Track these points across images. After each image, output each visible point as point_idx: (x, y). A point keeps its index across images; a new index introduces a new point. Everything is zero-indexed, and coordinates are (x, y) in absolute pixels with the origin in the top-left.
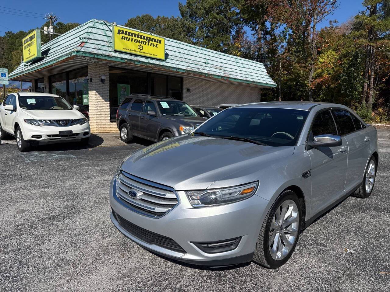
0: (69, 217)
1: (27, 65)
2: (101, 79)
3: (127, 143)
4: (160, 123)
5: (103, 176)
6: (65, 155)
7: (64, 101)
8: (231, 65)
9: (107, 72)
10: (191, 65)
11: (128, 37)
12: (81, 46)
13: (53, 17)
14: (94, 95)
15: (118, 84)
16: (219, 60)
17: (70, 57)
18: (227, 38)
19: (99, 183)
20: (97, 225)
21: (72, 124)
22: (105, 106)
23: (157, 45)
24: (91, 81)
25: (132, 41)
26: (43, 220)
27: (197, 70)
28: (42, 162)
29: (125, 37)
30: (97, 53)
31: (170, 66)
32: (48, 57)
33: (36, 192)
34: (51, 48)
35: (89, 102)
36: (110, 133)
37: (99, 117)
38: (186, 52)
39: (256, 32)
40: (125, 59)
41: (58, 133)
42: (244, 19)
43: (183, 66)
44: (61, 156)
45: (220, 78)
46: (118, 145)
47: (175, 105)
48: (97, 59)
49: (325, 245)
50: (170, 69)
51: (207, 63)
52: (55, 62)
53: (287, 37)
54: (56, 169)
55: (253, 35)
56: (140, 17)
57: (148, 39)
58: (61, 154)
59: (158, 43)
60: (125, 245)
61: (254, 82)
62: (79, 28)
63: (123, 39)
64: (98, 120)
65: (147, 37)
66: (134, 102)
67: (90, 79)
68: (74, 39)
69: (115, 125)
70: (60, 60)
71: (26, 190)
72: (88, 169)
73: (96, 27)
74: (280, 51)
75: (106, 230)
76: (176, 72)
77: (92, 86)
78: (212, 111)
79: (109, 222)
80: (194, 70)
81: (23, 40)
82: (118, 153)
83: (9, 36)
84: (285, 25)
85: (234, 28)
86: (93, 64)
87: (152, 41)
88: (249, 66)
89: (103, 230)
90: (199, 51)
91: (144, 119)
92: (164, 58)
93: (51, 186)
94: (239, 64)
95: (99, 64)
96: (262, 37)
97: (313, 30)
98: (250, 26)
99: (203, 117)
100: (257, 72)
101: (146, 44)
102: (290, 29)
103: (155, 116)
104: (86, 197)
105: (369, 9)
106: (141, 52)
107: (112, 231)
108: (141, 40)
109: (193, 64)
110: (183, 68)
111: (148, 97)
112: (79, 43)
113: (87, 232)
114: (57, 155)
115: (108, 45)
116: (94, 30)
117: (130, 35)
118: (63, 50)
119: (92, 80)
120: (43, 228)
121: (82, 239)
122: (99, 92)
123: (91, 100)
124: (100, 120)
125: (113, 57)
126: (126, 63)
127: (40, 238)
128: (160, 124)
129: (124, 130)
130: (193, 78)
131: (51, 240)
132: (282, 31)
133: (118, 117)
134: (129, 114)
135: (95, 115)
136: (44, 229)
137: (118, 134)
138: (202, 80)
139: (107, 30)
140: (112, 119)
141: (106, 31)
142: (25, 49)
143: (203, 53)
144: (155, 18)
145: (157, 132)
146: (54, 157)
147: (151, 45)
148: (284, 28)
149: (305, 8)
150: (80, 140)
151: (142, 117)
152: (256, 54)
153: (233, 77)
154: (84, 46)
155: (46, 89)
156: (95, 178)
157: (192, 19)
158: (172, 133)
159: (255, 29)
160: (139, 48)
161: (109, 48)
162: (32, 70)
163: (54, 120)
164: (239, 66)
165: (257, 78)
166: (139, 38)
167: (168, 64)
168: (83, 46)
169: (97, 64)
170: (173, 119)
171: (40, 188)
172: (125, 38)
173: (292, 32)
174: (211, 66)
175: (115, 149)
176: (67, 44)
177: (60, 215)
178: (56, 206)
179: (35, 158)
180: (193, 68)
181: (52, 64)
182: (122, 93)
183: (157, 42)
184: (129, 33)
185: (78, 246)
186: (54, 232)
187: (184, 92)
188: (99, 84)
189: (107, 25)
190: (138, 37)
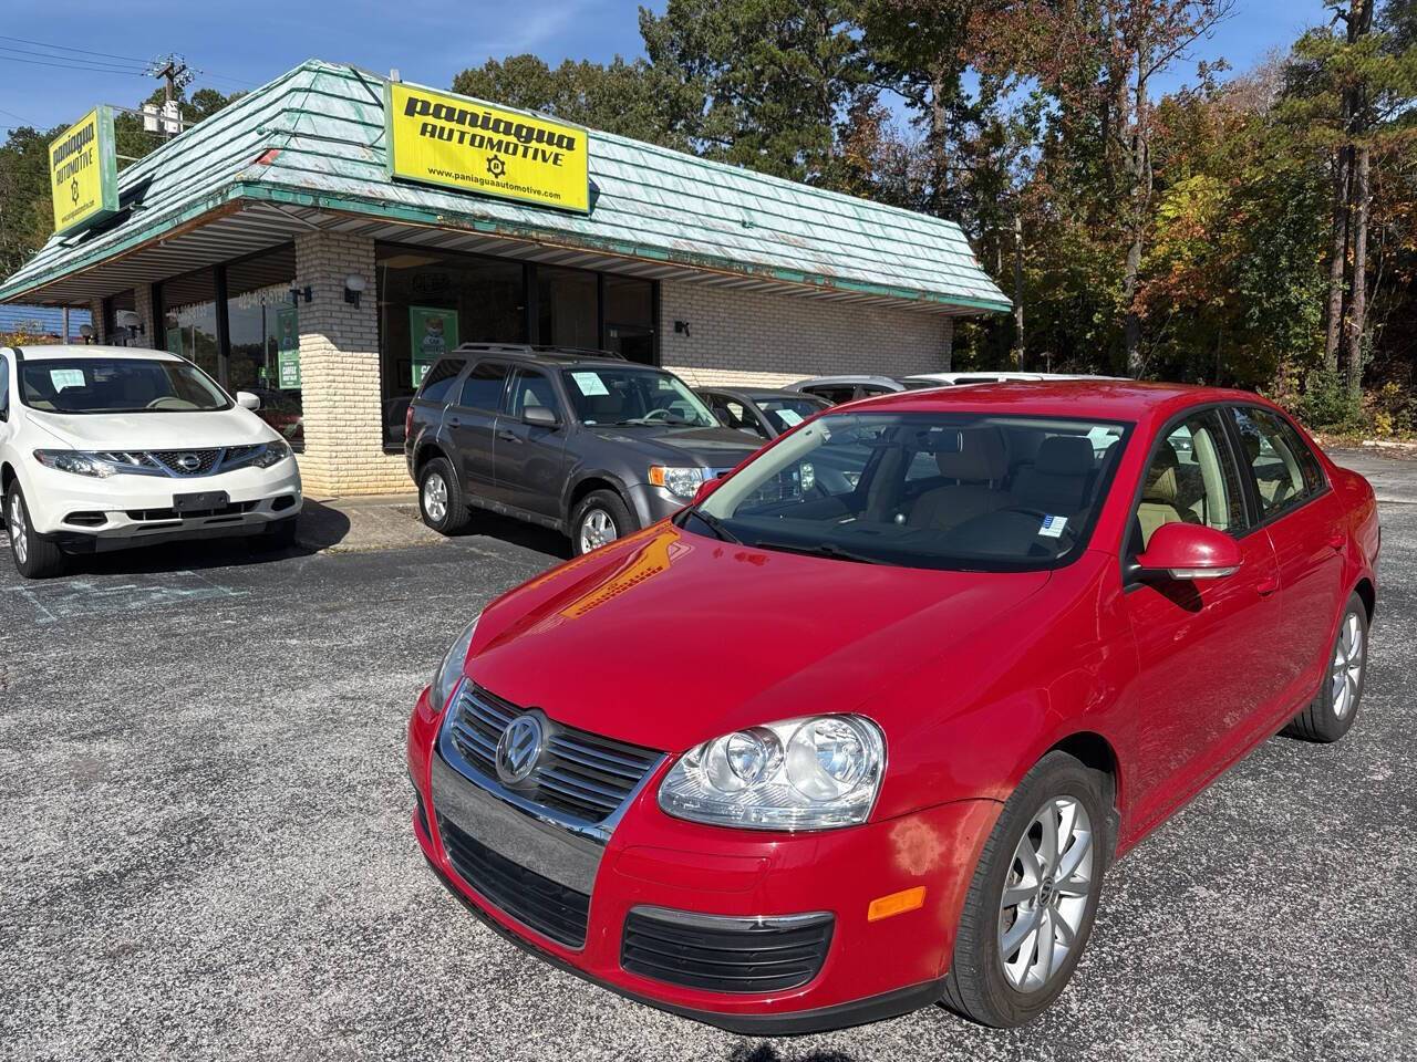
0: (170, 878)
1: (70, 242)
2: (347, 290)
3: (446, 534)
4: (574, 455)
5: (342, 678)
6: (197, 591)
7: (198, 375)
8: (840, 232)
9: (368, 264)
10: (690, 233)
11: (448, 125)
12: (262, 163)
13: (176, 69)
14: (319, 353)
15: (412, 309)
16: (793, 212)
17: (222, 205)
18: (819, 134)
19: (320, 711)
20: (289, 922)
21: (226, 465)
22: (361, 392)
23: (557, 155)
24: (309, 298)
25: (461, 141)
26: (56, 897)
27: (713, 251)
28: (103, 619)
29: (434, 127)
30: (325, 189)
31: (609, 235)
32: (146, 209)
33: (51, 755)
34: (155, 178)
35: (302, 380)
36: (385, 496)
37: (340, 435)
38: (669, 182)
39: (925, 114)
40: (435, 212)
41: (170, 504)
42: (879, 66)
43: (659, 236)
44: (184, 593)
45: (801, 278)
46: (413, 542)
47: (631, 384)
48: (325, 210)
49: (1320, 1005)
50: (611, 247)
51: (751, 224)
52: (168, 225)
53: (1043, 125)
54: (152, 651)
55: (916, 122)
56: (497, 66)
57: (524, 134)
58: (186, 584)
59: (562, 147)
60: (409, 1027)
61: (927, 292)
62: (258, 97)
63: (428, 134)
64: (339, 448)
65: (520, 127)
66: (473, 375)
67: (302, 291)
68: (240, 137)
69: (400, 464)
70: (186, 217)
71: (9, 751)
72: (284, 647)
73: (321, 90)
74: (1017, 177)
75: (329, 944)
76: (632, 259)
77: (308, 316)
78: (774, 406)
79: (344, 905)
80: (702, 251)
81: (53, 148)
82: (409, 574)
83: (21, 144)
84: (1033, 84)
85: (845, 98)
86: (314, 231)
87: (540, 140)
88: (908, 232)
89: (313, 945)
90: (718, 179)
91: (509, 440)
92: (585, 207)
93: (120, 731)
94: (870, 225)
95: (337, 232)
96: (948, 131)
97: (1138, 97)
98: (901, 92)
99: (742, 430)
100: (936, 255)
101: (514, 153)
102: (1050, 99)
103: (553, 429)
104: (260, 780)
105: (1343, 17)
106: (498, 184)
107: (353, 953)
108: (496, 137)
109: (696, 229)
110: (658, 244)
111: (527, 355)
112: (258, 151)
113: (241, 960)
114: (168, 588)
115: (370, 158)
116: (314, 103)
117: (456, 118)
118: (199, 181)
119: (313, 295)
120: (45, 943)
121: (212, 1001)
122: (340, 341)
123: (310, 373)
124: (344, 448)
125: (387, 203)
126: (440, 226)
127: (23, 998)
128: (575, 459)
129: (436, 485)
130: (696, 282)
131: (69, 1006)
132: (1022, 105)
133: (413, 432)
134: (455, 424)
135: (326, 429)
136: (48, 949)
137: (411, 500)
138: (731, 288)
139: (364, 100)
140: (391, 444)
141: (360, 104)
142: (60, 181)
143: (733, 186)
144: (554, 68)
145: (564, 491)
146: (155, 596)
147: (535, 158)
148: (1032, 95)
149: (1106, 19)
150: (260, 530)
151: (501, 435)
152: (926, 192)
153: (851, 276)
154: (275, 162)
155: (143, 332)
156: (306, 688)
157: (690, 69)
158: (619, 494)
159: (923, 103)
160: (489, 170)
161: (375, 171)
162: (86, 263)
163: (154, 453)
164: (868, 232)
165: (937, 277)
166: (488, 129)
167: (602, 227)
168: (270, 161)
169: (333, 232)
170: (621, 439)
171: (72, 738)
172: (435, 132)
173: (1059, 109)
174: (766, 233)
175: (399, 561)
176: (216, 156)
177: (132, 869)
178: (123, 828)
179: (76, 605)
180: (698, 241)
181: (157, 236)
182: (427, 340)
183: (559, 145)
184: (451, 111)
185: (192, 1038)
186: (93, 963)
187: (664, 333)
188: (337, 308)
189: (363, 82)
190: (485, 126)
